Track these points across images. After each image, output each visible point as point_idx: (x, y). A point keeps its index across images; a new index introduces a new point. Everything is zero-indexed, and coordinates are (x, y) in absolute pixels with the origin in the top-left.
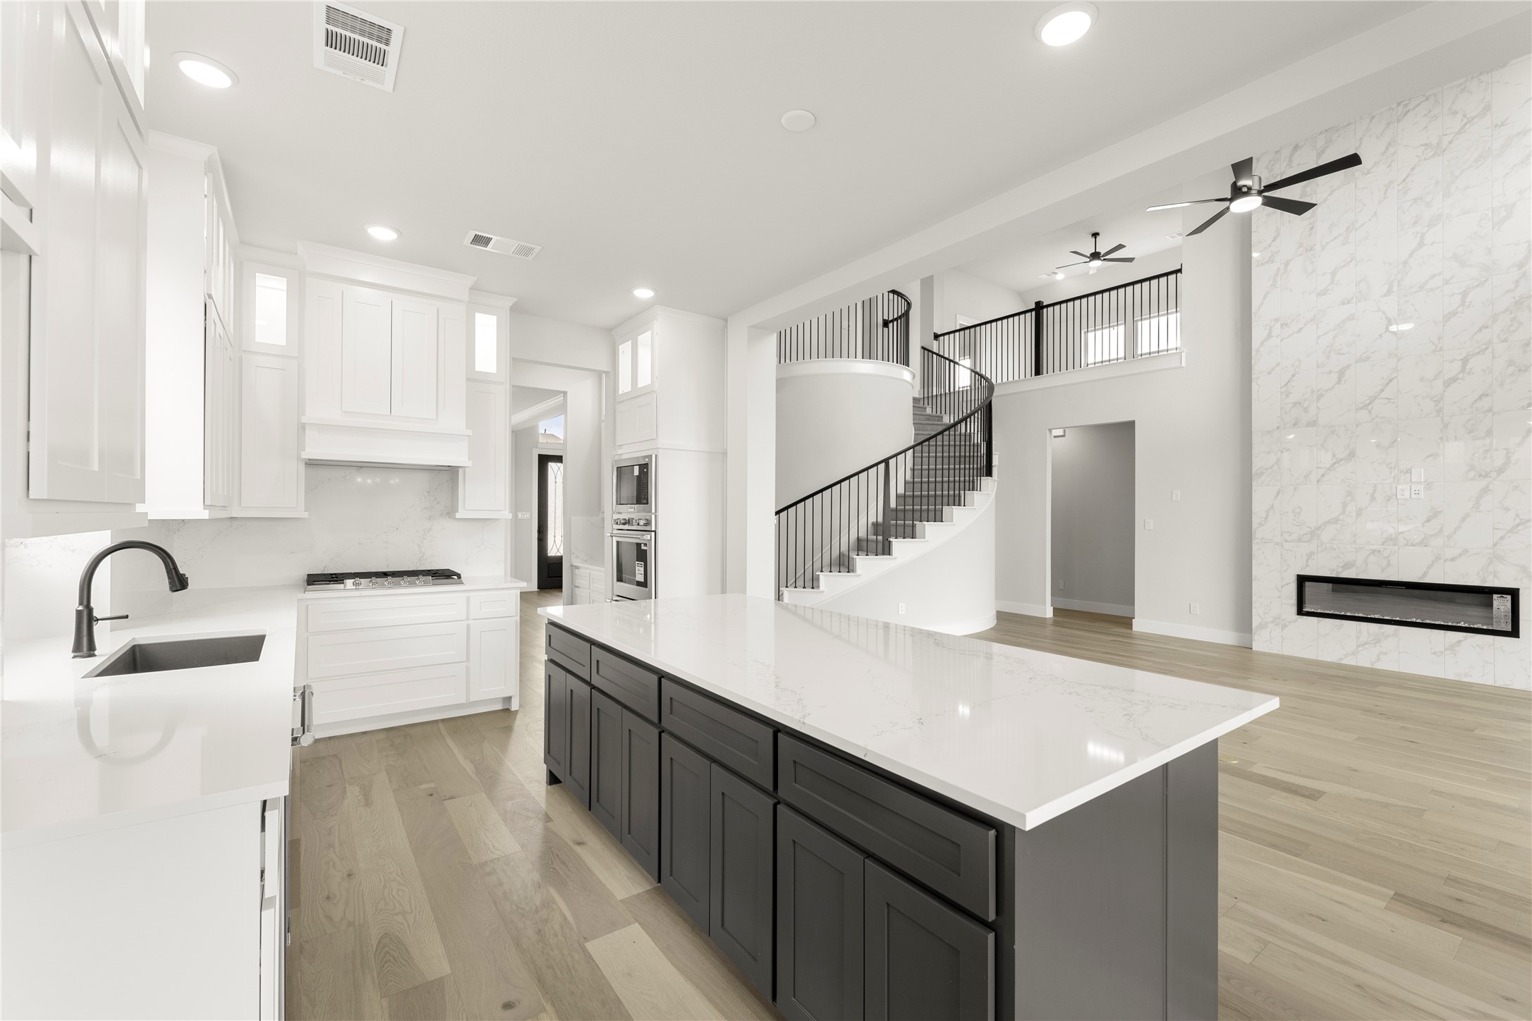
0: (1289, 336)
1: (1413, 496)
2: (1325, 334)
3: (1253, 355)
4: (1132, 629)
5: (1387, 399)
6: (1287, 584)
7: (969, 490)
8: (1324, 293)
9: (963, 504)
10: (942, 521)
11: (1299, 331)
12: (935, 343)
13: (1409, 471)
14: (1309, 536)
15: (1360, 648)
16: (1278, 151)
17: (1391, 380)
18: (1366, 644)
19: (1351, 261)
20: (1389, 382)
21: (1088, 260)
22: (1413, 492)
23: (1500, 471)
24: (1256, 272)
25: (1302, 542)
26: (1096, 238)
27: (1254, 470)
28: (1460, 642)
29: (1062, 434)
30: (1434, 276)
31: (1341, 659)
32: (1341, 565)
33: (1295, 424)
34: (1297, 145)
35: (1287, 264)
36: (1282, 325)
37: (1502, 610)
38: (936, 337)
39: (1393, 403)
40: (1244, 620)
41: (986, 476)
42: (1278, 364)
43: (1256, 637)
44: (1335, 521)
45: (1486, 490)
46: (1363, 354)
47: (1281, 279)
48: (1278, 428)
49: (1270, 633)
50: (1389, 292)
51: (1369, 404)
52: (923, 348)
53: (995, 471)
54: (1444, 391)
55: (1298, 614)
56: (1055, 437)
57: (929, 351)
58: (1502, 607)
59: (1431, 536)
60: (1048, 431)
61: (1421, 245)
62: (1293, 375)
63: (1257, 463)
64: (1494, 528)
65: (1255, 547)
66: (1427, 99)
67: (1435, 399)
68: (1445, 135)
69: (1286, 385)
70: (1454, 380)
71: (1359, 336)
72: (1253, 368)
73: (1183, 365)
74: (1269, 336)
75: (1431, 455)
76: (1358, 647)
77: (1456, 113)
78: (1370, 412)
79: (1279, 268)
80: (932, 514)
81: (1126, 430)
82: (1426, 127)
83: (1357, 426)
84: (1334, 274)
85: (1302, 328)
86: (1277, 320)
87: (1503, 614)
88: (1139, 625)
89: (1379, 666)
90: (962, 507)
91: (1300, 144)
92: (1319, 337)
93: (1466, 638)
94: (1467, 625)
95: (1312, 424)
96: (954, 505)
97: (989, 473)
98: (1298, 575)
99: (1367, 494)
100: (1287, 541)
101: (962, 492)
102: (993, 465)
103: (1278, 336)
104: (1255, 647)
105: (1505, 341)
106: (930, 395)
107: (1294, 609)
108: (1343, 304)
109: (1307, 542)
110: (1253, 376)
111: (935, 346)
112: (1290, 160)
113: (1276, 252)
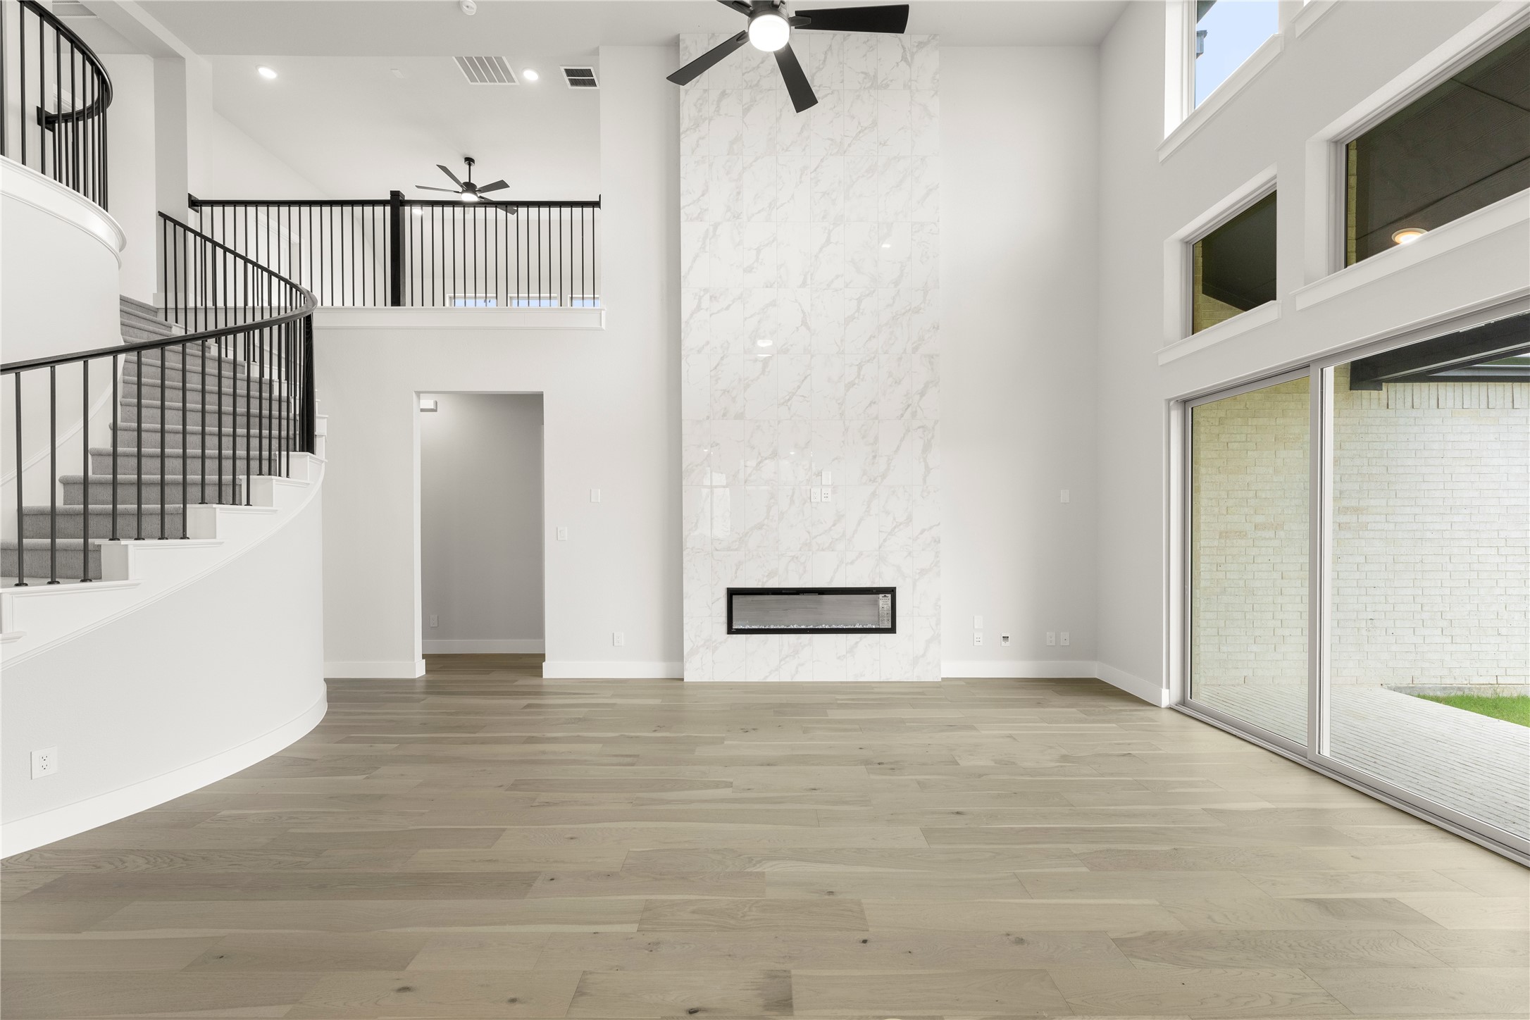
0: (719, 312)
1: (824, 500)
2: (751, 316)
3: (682, 327)
4: (542, 676)
5: (803, 396)
6: (718, 599)
7: (260, 474)
8: (749, 270)
9: (244, 500)
10: (184, 537)
11: (727, 308)
12: (191, 212)
13: (819, 474)
14: (737, 543)
15: (782, 663)
16: (706, 90)
17: (806, 378)
18: (787, 657)
19: (773, 241)
20: (805, 379)
21: (460, 189)
22: (823, 495)
23: (884, 476)
24: (685, 226)
25: (731, 550)
26: (470, 165)
27: (684, 466)
28: (857, 643)
29: (432, 407)
30: (837, 277)
31: (767, 677)
32: (766, 574)
33: (724, 415)
34: (724, 91)
35: (716, 226)
36: (711, 297)
37: (885, 609)
38: (194, 203)
39: (807, 401)
40: (674, 646)
41: (302, 450)
42: (708, 343)
43: (687, 666)
44: (760, 526)
45: (874, 494)
46: (784, 345)
47: (710, 244)
48: (708, 418)
49: (702, 659)
50: (804, 284)
51: (789, 400)
52: (161, 214)
53: (319, 443)
54: (845, 395)
55: (728, 634)
56: (422, 410)
57: (176, 223)
58: (885, 606)
59: (837, 540)
60: (414, 395)
61: (828, 242)
62: (722, 359)
63: (687, 458)
64: (879, 531)
65: (685, 559)
66: (832, 93)
67: (839, 402)
68: (846, 136)
69: (716, 368)
70: (852, 384)
71: (780, 325)
72: (683, 343)
73: (603, 326)
74: (699, 308)
75: (836, 459)
76: (781, 661)
77: (853, 117)
78: (789, 409)
79: (708, 230)
80: (152, 524)
81: (531, 404)
82: (832, 122)
83: (779, 422)
84: (758, 251)
85: (730, 305)
86: (706, 290)
87: (886, 612)
88: (551, 670)
89: (798, 679)
90: (243, 507)
91: (727, 91)
92: (745, 319)
93: (861, 639)
94: (861, 627)
95: (740, 416)
96: (220, 502)
97: (308, 444)
98: (728, 589)
99: (788, 496)
100: (717, 550)
101: (242, 478)
102: (316, 433)
103: (707, 309)
104: (688, 678)
105: (886, 353)
106: (181, 305)
107: (724, 628)
108: (767, 287)
109: (736, 550)
110: (683, 353)
111: (192, 219)
112: (718, 106)
113: (706, 210)
